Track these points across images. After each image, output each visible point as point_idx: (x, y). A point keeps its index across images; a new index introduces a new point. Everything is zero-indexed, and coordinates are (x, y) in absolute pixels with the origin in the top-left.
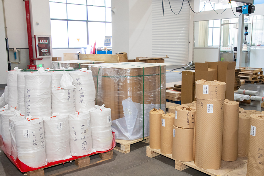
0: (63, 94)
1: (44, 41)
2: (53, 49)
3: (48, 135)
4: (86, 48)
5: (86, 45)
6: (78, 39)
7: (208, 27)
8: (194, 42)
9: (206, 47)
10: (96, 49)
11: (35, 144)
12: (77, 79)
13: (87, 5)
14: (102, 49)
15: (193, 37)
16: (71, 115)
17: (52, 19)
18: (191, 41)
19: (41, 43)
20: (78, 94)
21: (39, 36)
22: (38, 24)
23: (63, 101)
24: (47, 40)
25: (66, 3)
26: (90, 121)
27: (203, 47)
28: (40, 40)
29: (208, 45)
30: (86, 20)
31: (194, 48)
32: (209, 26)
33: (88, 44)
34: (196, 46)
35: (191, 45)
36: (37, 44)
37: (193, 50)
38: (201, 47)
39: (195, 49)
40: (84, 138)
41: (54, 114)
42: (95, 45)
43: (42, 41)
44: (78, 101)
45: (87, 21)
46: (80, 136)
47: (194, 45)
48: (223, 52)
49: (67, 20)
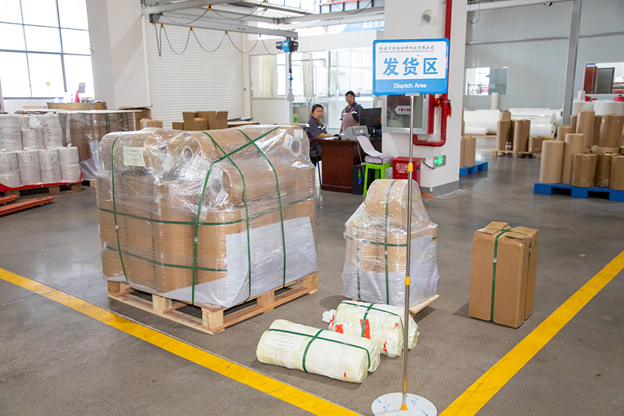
0: (32, 133)
2: (5, 98)
3: (21, 165)
4: (62, 98)
5: (61, 93)
6: (48, 84)
7: (277, 65)
8: (252, 88)
9: (274, 97)
11: (11, 169)
12: (44, 121)
13: (60, 28)
14: (89, 99)
15: (250, 80)
16: (41, 150)
18: (247, 86)
20: (46, 135)
23: (32, 138)
25: (23, 25)
26: (59, 156)
27: (270, 96)
29: (279, 94)
30: (60, 52)
31: (252, 98)
32: (278, 63)
33: (66, 91)
34: (255, 96)
35: (247, 94)
37: (251, 102)
38: (266, 96)
39: (254, 101)
40: (53, 169)
41: (25, 149)
44: (46, 141)
45: (62, 54)
46: (49, 168)
47: (252, 95)
48: (299, 106)
49: (27, 52)
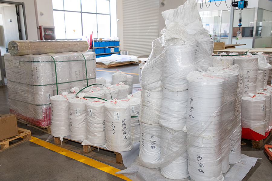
1: (49, 32)
6: (74, 30)
10: (93, 40)
17: (54, 10)
19: (46, 33)
21: (45, 26)
22: (42, 14)
24: (52, 31)
28: (46, 31)
33: (83, 35)
36: (43, 35)
42: (91, 36)
43: (47, 32)
45: (81, 12)
49: (64, 11)
